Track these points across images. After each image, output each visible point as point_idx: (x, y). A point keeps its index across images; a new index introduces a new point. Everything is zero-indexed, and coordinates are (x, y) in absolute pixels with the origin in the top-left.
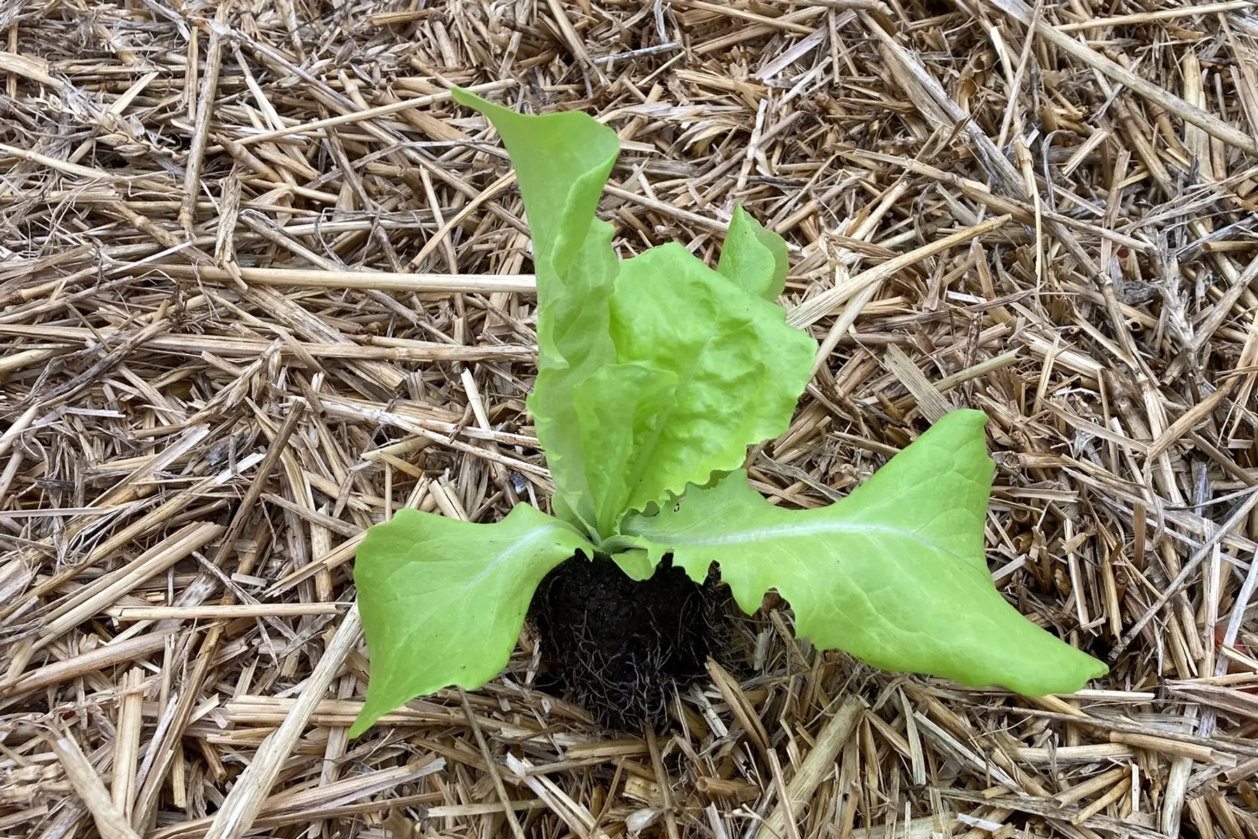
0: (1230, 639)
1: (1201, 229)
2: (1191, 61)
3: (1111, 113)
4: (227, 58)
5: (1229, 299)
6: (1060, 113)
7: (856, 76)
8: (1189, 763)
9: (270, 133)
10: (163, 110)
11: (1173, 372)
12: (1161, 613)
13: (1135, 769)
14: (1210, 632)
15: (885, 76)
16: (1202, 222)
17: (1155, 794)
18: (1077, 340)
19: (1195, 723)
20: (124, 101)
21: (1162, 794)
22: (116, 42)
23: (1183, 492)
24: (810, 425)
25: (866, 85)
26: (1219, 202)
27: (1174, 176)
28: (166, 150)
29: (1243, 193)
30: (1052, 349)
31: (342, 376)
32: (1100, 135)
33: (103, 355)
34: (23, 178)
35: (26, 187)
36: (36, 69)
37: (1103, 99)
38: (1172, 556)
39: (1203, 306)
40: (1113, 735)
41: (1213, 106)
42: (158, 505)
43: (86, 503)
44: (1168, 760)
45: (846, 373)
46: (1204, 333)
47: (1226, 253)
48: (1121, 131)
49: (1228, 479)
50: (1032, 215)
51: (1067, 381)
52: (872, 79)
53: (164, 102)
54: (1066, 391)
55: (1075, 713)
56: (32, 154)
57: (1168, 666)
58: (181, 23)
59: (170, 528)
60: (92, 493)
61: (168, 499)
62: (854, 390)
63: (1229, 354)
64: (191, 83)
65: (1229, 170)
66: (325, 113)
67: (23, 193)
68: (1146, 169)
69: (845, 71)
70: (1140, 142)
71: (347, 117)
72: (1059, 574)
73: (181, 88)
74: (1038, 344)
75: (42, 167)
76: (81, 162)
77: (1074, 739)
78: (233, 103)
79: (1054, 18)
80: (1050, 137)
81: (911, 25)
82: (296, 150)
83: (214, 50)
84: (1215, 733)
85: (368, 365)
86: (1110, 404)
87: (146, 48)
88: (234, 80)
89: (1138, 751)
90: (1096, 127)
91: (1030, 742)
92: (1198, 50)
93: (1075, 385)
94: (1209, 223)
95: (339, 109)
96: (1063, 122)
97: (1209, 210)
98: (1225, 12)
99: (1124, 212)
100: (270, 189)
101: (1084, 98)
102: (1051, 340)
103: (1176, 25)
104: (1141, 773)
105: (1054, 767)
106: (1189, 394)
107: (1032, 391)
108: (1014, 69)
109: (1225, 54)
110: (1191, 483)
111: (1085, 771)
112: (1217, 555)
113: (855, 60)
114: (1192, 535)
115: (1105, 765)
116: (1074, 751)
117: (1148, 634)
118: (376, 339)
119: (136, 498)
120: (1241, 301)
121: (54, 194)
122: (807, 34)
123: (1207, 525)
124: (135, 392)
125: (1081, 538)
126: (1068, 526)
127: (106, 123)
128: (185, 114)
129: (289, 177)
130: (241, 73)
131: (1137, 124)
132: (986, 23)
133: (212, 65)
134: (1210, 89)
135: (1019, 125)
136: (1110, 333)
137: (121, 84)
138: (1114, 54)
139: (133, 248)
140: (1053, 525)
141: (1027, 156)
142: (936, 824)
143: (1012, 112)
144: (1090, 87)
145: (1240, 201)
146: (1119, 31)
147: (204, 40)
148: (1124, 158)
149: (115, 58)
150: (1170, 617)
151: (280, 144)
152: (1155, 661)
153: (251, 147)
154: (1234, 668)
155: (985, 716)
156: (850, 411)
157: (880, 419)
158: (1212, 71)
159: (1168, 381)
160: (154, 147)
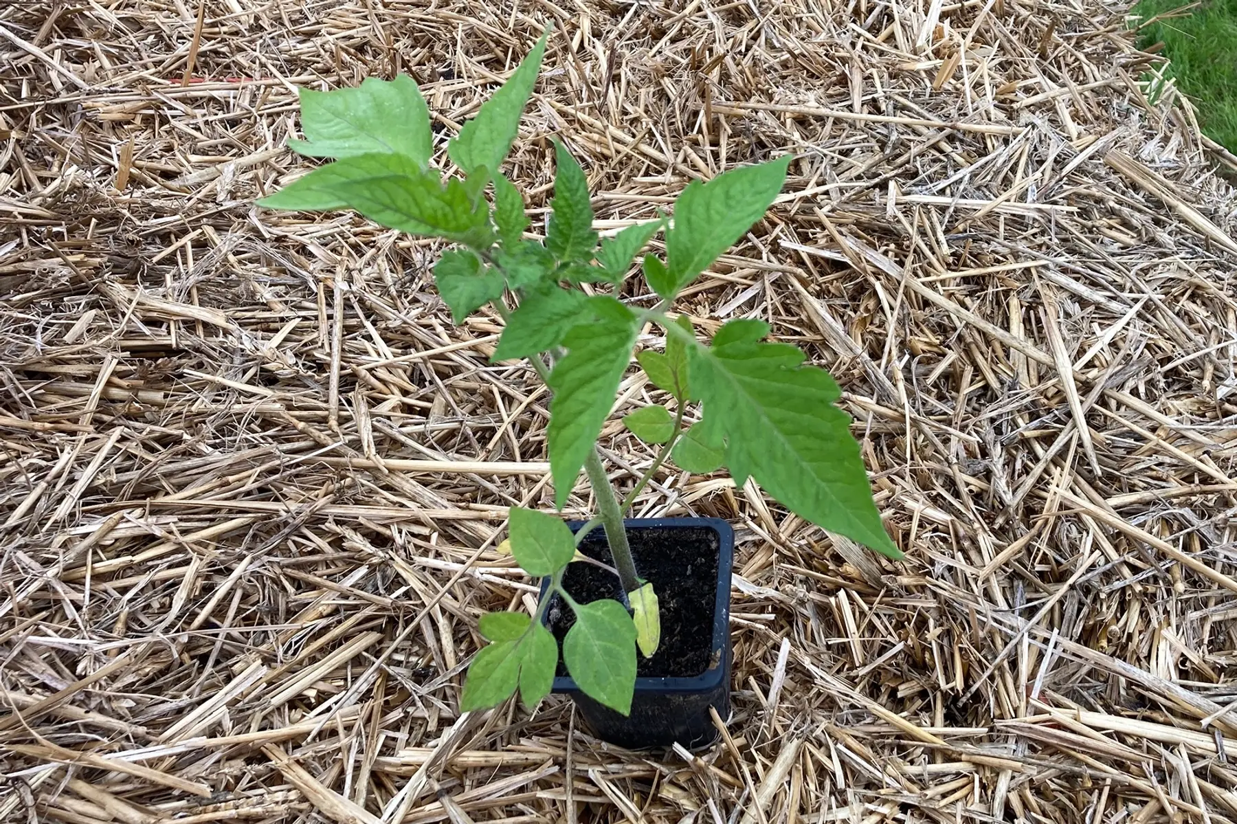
0: (1035, 694)
1: (1020, 421)
2: (1014, 302)
3: (960, 338)
4: (348, 305)
5: (1038, 470)
6: (923, 341)
7: (784, 317)
8: (1010, 772)
9: (383, 361)
10: (305, 345)
11: (1000, 521)
12: (992, 678)
13: (977, 777)
14: (1023, 690)
15: (803, 317)
16: (1021, 417)
17: (989, 792)
18: (936, 500)
19: (1014, 747)
20: (278, 338)
21: (993, 792)
22: (266, 294)
23: (1007, 600)
24: (764, 560)
25: (791, 322)
26: (1033, 402)
27: (1002, 383)
28: (310, 373)
29: (1049, 395)
30: (919, 506)
31: (450, 531)
32: (952, 356)
33: (290, 521)
34: (212, 395)
35: (214, 401)
36: (217, 317)
37: (955, 329)
38: (999, 642)
39: (1019, 476)
40: (964, 757)
41: (1029, 332)
42: (339, 622)
43: (286, 620)
44: (997, 771)
45: (786, 524)
46: (1021, 493)
47: (1037, 438)
48: (968, 351)
49: (1037, 591)
50: (904, 416)
51: (929, 528)
52: (795, 319)
53: (307, 338)
54: (929, 534)
55: (940, 743)
56: (218, 378)
57: (998, 712)
58: (311, 279)
59: (346, 638)
60: (290, 614)
61: (347, 618)
62: (792, 535)
63: (1037, 507)
64: (324, 325)
65: (1041, 379)
66: (420, 346)
67: (214, 406)
68: (984, 378)
69: (776, 313)
70: (980, 359)
71: (438, 350)
72: (927, 655)
73: (316, 328)
74: (909, 504)
75: (224, 388)
76: (249, 382)
77: (939, 758)
78: (355, 339)
79: (920, 272)
80: (916, 359)
81: (821, 279)
82: (400, 371)
83: (338, 300)
84: (1026, 753)
85: (469, 524)
86: (958, 542)
87: (287, 298)
88: (353, 322)
89: (979, 766)
90: (950, 348)
91: (912, 762)
92: (1018, 293)
93: (935, 530)
94: (1027, 417)
95: (434, 345)
96: (926, 348)
97: (1027, 408)
98: (1036, 267)
99: (969, 409)
100: (385, 400)
101: (943, 329)
102: (917, 500)
103: (1004, 276)
104: (981, 780)
105: (926, 777)
106: (1011, 535)
107: (906, 535)
108: (892, 308)
109: (1036, 295)
110: (1013, 594)
111: (945, 779)
112: (1026, 640)
113: (783, 304)
114: (1012, 628)
115: (958, 775)
116: (939, 767)
117: (983, 691)
118: (472, 505)
119: (321, 617)
120: (1046, 471)
121: (237, 407)
122: (750, 286)
123: (1020, 622)
124: (313, 545)
125: (939, 630)
126: (931, 622)
127: (269, 355)
128: (322, 346)
129: (396, 391)
130: (357, 316)
131: (978, 347)
132: (872, 279)
133: (338, 312)
134: (1026, 321)
135: (895, 352)
136: (957, 495)
137: (273, 325)
138: (961, 298)
139: (296, 445)
140: (922, 624)
141: (900, 375)
142: (852, 810)
143: (891, 343)
144: (946, 322)
145: (1046, 401)
146: (966, 280)
147: (330, 293)
148: (969, 371)
149: (266, 307)
150: (998, 680)
151: (389, 368)
152: (988, 709)
153: (370, 370)
154: (1038, 712)
155: (883, 747)
156: (790, 550)
157: (809, 554)
158: (1029, 308)
159: (996, 527)
160: (302, 371)
